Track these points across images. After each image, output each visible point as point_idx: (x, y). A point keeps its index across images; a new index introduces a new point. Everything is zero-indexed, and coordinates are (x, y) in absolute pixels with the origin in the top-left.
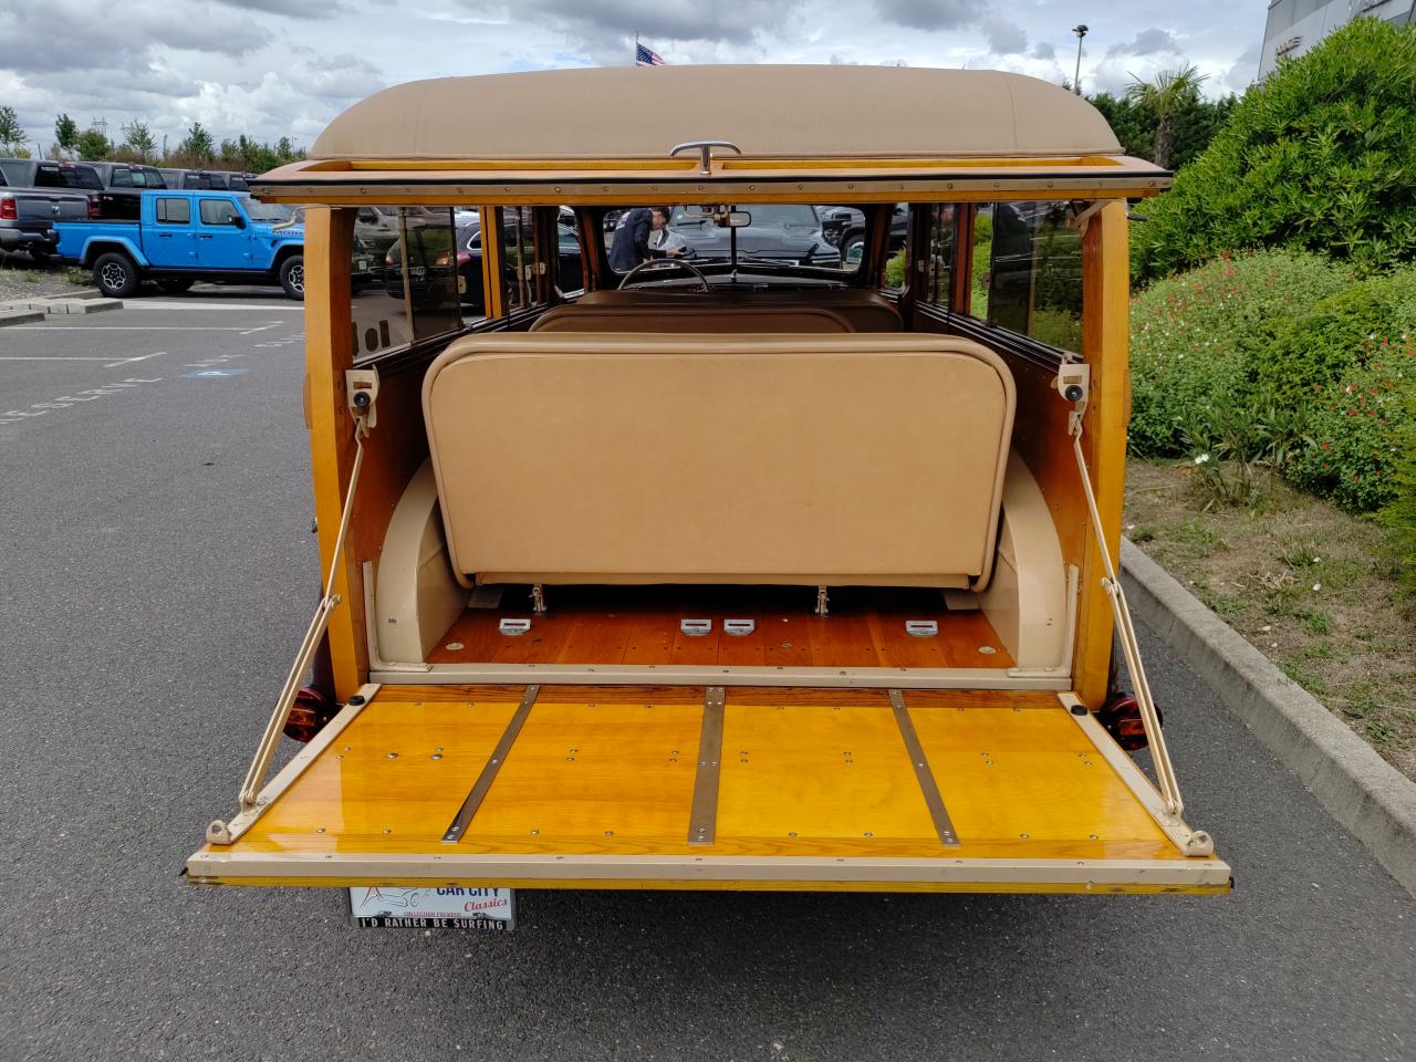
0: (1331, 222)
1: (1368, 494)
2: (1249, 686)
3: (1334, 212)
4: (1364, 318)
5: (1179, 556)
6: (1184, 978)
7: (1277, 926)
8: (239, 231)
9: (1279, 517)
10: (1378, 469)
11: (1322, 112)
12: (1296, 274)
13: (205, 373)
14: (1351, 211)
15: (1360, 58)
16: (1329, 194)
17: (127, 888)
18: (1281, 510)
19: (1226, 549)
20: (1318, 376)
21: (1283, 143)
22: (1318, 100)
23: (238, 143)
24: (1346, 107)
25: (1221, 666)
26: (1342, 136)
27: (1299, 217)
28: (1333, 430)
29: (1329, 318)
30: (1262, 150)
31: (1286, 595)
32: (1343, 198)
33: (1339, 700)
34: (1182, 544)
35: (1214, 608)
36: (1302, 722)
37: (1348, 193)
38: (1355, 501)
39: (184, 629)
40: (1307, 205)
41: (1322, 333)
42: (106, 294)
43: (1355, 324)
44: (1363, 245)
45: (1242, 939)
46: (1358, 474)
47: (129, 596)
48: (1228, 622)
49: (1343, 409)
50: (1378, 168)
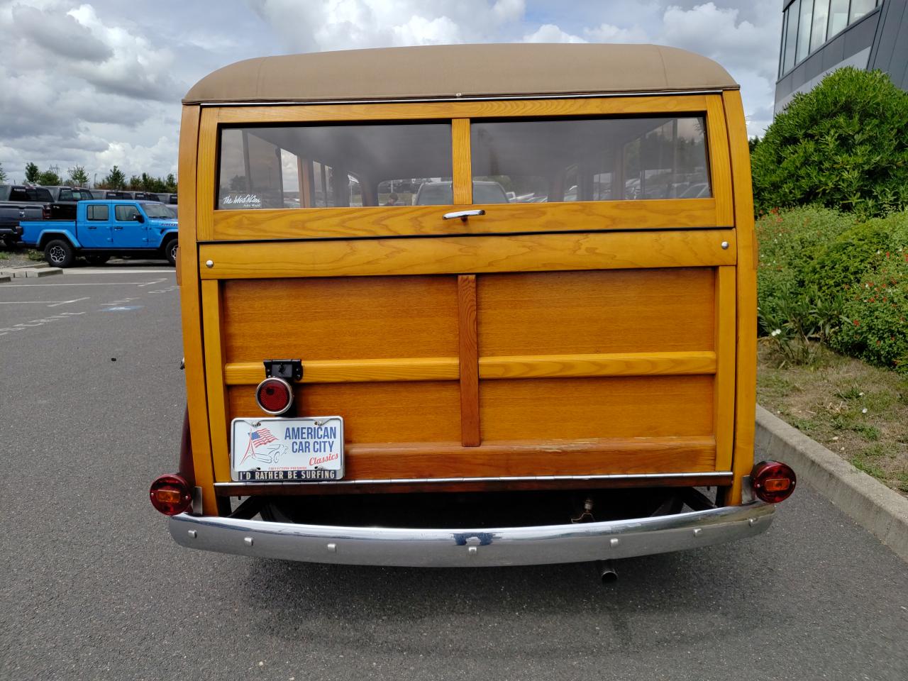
0: (839, 189)
1: (888, 352)
2: (831, 475)
3: (841, 183)
4: (871, 243)
5: (767, 396)
6: (823, 677)
7: (882, 638)
8: (140, 224)
9: (830, 370)
10: (892, 336)
11: (827, 123)
12: (821, 220)
13: (114, 309)
14: (851, 182)
15: (847, 91)
16: (836, 173)
17: (38, 637)
18: (830, 366)
19: (799, 390)
20: (846, 280)
21: (804, 142)
22: (823, 117)
23: (141, 178)
24: (841, 120)
25: (809, 464)
26: (840, 137)
27: (818, 187)
28: (859, 312)
29: (847, 244)
30: (791, 148)
31: (845, 417)
32: (845, 175)
33: (895, 482)
34: (768, 389)
35: (797, 427)
36: (873, 496)
37: (848, 172)
38: (879, 358)
39: (91, 462)
40: (823, 179)
41: (844, 253)
42: (52, 265)
43: (866, 246)
44: (861, 202)
45: (859, 648)
46: (879, 340)
47: (54, 441)
48: (808, 435)
49: (865, 299)
50: (865, 156)
